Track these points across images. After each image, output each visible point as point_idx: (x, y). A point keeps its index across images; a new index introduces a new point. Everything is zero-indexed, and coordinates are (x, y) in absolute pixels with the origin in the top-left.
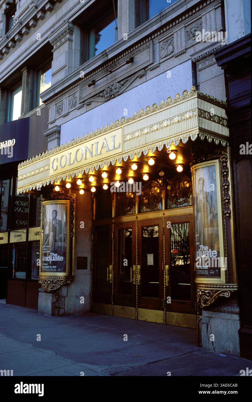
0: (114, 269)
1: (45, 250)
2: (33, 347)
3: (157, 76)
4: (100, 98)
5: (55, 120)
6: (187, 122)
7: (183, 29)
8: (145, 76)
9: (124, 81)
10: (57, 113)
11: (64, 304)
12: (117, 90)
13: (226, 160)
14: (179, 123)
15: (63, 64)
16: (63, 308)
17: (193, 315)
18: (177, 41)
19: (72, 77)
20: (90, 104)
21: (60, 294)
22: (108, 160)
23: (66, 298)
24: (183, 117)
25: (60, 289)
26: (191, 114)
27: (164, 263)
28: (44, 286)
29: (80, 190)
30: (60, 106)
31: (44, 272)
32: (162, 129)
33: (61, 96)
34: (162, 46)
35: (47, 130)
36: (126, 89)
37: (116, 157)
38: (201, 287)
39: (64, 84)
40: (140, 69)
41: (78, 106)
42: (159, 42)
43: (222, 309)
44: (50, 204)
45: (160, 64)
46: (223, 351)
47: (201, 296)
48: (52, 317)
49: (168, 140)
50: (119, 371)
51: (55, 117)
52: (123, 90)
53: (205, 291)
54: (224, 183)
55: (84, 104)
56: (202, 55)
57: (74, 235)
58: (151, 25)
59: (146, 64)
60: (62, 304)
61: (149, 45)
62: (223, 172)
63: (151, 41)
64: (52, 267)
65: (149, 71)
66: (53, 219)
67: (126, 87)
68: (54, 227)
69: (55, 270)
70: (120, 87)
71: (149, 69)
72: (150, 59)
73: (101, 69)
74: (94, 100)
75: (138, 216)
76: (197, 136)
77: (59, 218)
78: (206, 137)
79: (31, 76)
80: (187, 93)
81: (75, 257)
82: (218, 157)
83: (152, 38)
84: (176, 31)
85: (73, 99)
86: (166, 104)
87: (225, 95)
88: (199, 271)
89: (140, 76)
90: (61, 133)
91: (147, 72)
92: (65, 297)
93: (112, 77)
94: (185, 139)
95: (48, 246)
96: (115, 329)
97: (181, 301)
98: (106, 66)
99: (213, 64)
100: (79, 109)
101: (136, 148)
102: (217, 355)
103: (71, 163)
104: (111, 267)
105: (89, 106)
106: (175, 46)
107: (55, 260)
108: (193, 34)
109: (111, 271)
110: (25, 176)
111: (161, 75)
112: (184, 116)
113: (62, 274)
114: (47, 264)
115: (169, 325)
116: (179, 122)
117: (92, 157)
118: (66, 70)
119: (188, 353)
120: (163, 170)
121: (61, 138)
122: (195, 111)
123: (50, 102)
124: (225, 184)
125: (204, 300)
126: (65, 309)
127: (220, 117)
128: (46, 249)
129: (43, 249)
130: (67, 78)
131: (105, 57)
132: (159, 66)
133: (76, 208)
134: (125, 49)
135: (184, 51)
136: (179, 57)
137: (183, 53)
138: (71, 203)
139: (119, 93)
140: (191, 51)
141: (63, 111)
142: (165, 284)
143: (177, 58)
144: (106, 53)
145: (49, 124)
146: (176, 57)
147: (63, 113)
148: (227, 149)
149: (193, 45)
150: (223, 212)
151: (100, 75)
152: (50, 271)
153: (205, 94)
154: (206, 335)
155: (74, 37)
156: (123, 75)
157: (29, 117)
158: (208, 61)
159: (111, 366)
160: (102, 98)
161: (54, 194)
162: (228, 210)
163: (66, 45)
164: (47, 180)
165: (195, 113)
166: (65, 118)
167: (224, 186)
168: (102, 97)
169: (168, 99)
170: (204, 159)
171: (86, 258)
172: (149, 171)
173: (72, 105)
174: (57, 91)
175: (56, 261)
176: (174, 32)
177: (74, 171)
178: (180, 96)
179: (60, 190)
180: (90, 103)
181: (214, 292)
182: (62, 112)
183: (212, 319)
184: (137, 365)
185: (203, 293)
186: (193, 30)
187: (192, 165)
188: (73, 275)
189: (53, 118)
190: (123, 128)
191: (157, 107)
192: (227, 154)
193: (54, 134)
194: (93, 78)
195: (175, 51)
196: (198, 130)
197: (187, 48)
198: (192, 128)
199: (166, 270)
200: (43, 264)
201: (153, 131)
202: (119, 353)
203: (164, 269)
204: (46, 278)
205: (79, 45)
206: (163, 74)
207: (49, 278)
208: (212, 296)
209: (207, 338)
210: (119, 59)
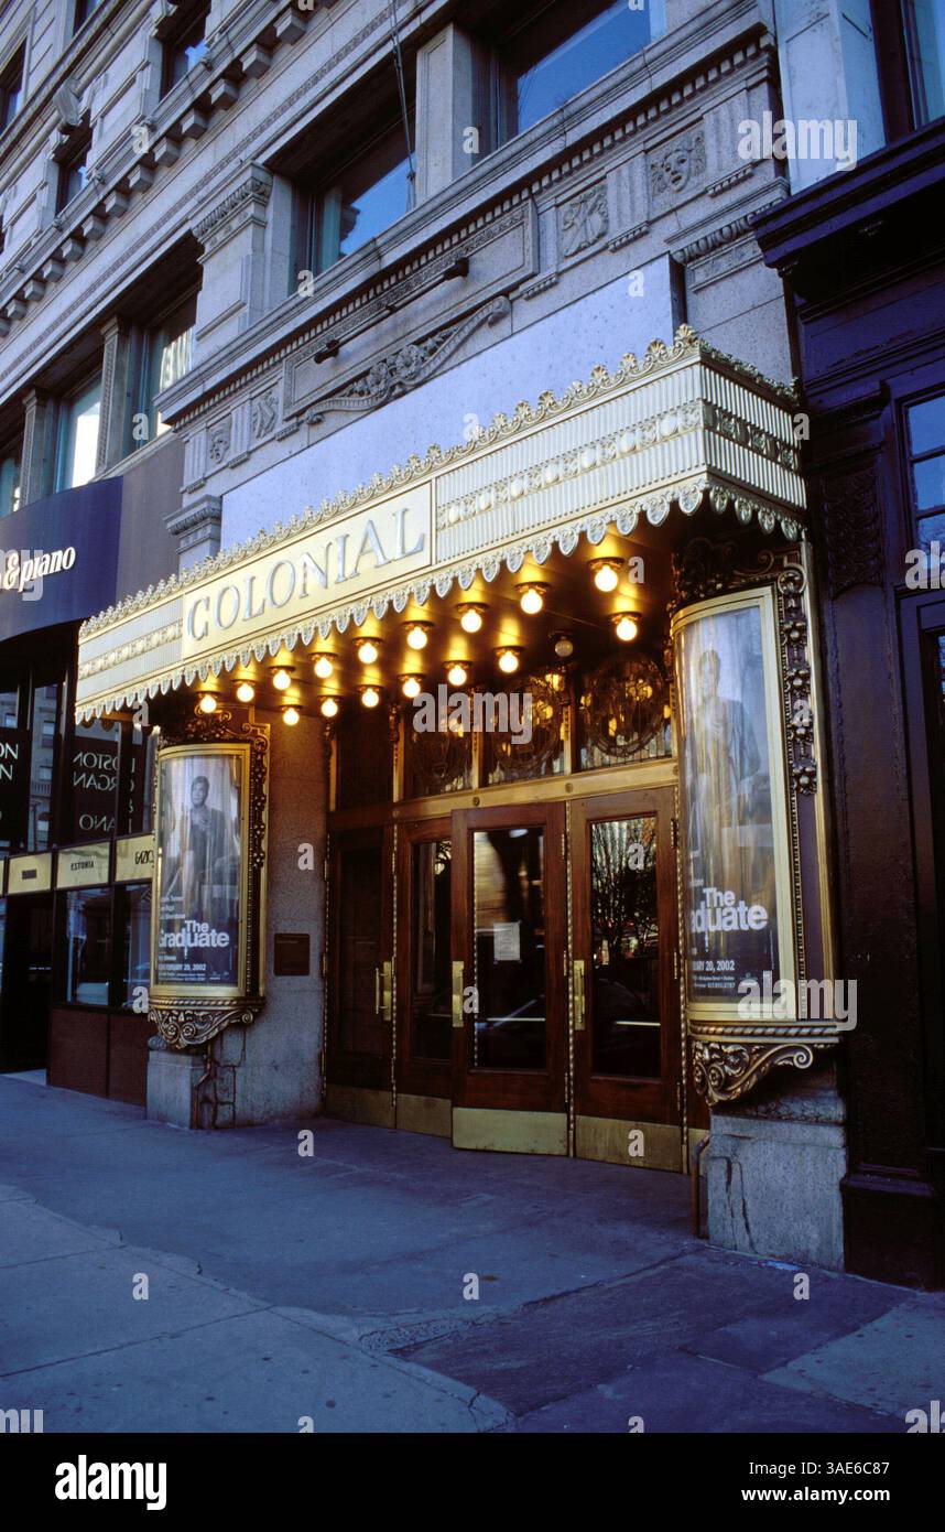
0: (397, 973)
1: (167, 912)
2: (120, 1243)
3: (549, 315)
4: (355, 397)
5: (205, 479)
6: (663, 449)
7: (640, 158)
8: (509, 318)
9: (437, 338)
10: (212, 457)
11: (231, 1090)
12: (413, 368)
13: (798, 589)
14: (634, 456)
15: (233, 298)
16: (228, 1103)
17: (668, 1126)
18: (619, 200)
19: (263, 334)
20: (319, 421)
21: (217, 1058)
22: (380, 596)
23: (239, 1071)
24: (648, 435)
25: (218, 1042)
26: (679, 421)
27: (570, 955)
28: (166, 1030)
29: (283, 712)
30: (221, 432)
31: (163, 983)
32: (574, 480)
33: (225, 398)
34: (568, 218)
35: (178, 511)
36: (443, 364)
37: (410, 583)
38: (707, 1033)
39: (233, 360)
40: (490, 295)
41: (280, 427)
42: (557, 206)
43: (783, 1111)
44: (185, 757)
45: (559, 274)
46: (782, 1252)
47: (708, 1064)
48: (193, 1131)
49: (597, 516)
50: (423, 1339)
51: (206, 470)
52: (433, 366)
53: (723, 1047)
54: (791, 669)
55: (302, 422)
56: (705, 238)
57: (265, 861)
58: (530, 149)
59: (513, 278)
60: (225, 1091)
61: (523, 217)
62: (788, 632)
63: (530, 201)
64: (192, 967)
65: (522, 300)
66: (196, 806)
67: (443, 358)
68: (199, 836)
69: (203, 979)
70: (423, 358)
71: (521, 296)
72: (527, 259)
73: (357, 305)
74: (336, 407)
75: (480, 796)
76: (700, 496)
77: (214, 802)
78: (731, 503)
79: (131, 345)
80: (664, 348)
81: (267, 936)
82: (769, 577)
83: (534, 191)
84: (613, 165)
85: (265, 409)
86: (588, 390)
87: (790, 369)
88: (701, 978)
89: (490, 318)
90: (224, 523)
91: (516, 303)
92: (234, 1067)
93: (395, 328)
94: (658, 509)
95: (179, 899)
96: (403, 1177)
97: (626, 1080)
98: (375, 291)
99: (744, 268)
100: (283, 438)
101: (480, 550)
102: (763, 1264)
103: (254, 612)
104: (388, 967)
105: (317, 427)
106: (613, 214)
107: (202, 945)
108: (673, 174)
109: (387, 982)
110: (100, 663)
111: (563, 312)
112: (652, 430)
113: (224, 992)
114: (174, 958)
115: (585, 1159)
116: (634, 450)
117: (326, 587)
118: (245, 314)
119: (663, 1262)
120: (570, 634)
121: (223, 536)
122: (693, 410)
123: (190, 422)
124: (795, 670)
125: (720, 1079)
126: (234, 1107)
127: (775, 440)
128: (171, 908)
129: (163, 909)
130: (244, 338)
131: (372, 261)
132: (556, 283)
133: (271, 768)
134: (439, 233)
135: (644, 229)
136: (624, 251)
137: (639, 235)
138: (255, 753)
139: (418, 380)
140: (669, 227)
141: (232, 448)
142: (571, 1023)
143: (619, 253)
144: (376, 249)
145: (183, 493)
146: (615, 250)
147: (231, 456)
148: (799, 549)
149: (675, 206)
150: (788, 769)
151: (354, 323)
152: (184, 981)
153: (725, 356)
154: (725, 1198)
155: (270, 214)
156: (432, 320)
157: (122, 477)
158: (727, 256)
159: (396, 1318)
160: (363, 398)
161: (199, 723)
162: (806, 764)
163: (247, 237)
164: (172, 673)
165: (691, 417)
166: (237, 470)
167: (791, 679)
168: (361, 393)
169: (596, 374)
170: (719, 586)
171: (304, 940)
172: (520, 638)
173: (261, 425)
174: (211, 383)
175: (206, 947)
176: (607, 168)
177: (262, 638)
178: (639, 362)
179: (217, 709)
180: (319, 417)
181: (757, 1051)
182: (227, 453)
183: (747, 1146)
184: (488, 1314)
185: (715, 1056)
186: (672, 159)
187: (677, 610)
188: (261, 994)
189: (198, 473)
190: (434, 481)
191: (554, 403)
192: (801, 569)
193: (200, 525)
194: (330, 335)
195: (611, 230)
196: (705, 476)
197: (652, 217)
198: (683, 471)
199: (578, 977)
200: (160, 958)
201: (540, 486)
202: (420, 1266)
203: (568, 973)
204: (172, 1005)
205: (289, 238)
206: (572, 307)
207: (183, 1005)
208: (748, 1067)
209: (728, 1208)
210: (420, 267)
